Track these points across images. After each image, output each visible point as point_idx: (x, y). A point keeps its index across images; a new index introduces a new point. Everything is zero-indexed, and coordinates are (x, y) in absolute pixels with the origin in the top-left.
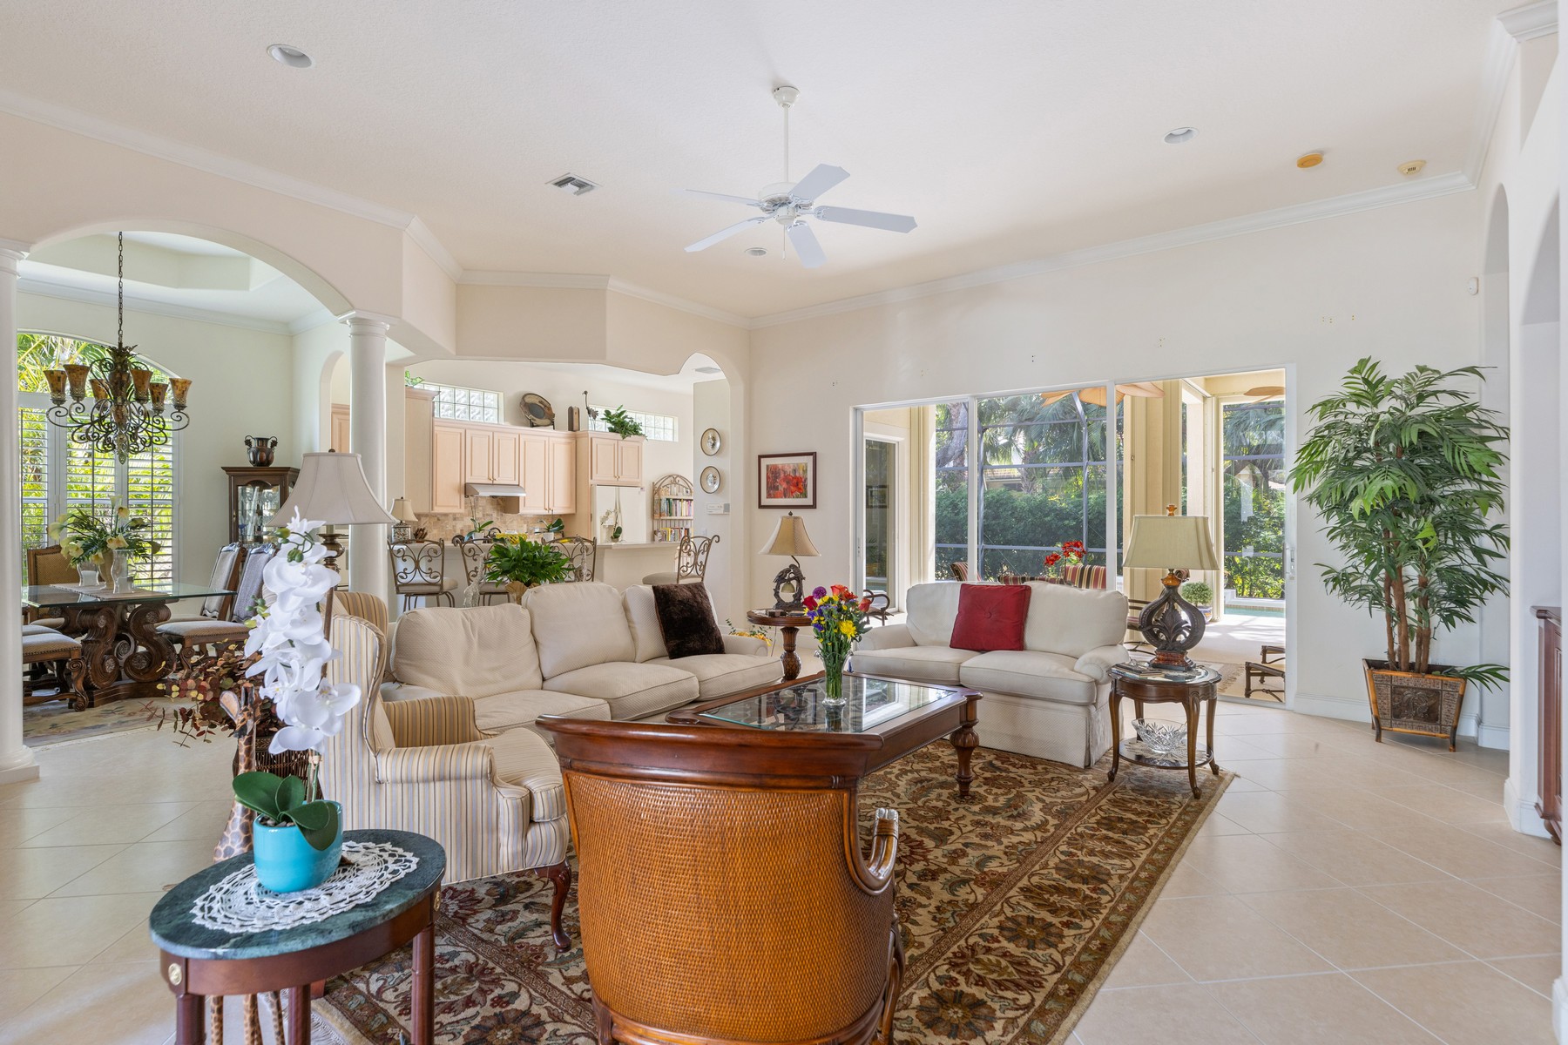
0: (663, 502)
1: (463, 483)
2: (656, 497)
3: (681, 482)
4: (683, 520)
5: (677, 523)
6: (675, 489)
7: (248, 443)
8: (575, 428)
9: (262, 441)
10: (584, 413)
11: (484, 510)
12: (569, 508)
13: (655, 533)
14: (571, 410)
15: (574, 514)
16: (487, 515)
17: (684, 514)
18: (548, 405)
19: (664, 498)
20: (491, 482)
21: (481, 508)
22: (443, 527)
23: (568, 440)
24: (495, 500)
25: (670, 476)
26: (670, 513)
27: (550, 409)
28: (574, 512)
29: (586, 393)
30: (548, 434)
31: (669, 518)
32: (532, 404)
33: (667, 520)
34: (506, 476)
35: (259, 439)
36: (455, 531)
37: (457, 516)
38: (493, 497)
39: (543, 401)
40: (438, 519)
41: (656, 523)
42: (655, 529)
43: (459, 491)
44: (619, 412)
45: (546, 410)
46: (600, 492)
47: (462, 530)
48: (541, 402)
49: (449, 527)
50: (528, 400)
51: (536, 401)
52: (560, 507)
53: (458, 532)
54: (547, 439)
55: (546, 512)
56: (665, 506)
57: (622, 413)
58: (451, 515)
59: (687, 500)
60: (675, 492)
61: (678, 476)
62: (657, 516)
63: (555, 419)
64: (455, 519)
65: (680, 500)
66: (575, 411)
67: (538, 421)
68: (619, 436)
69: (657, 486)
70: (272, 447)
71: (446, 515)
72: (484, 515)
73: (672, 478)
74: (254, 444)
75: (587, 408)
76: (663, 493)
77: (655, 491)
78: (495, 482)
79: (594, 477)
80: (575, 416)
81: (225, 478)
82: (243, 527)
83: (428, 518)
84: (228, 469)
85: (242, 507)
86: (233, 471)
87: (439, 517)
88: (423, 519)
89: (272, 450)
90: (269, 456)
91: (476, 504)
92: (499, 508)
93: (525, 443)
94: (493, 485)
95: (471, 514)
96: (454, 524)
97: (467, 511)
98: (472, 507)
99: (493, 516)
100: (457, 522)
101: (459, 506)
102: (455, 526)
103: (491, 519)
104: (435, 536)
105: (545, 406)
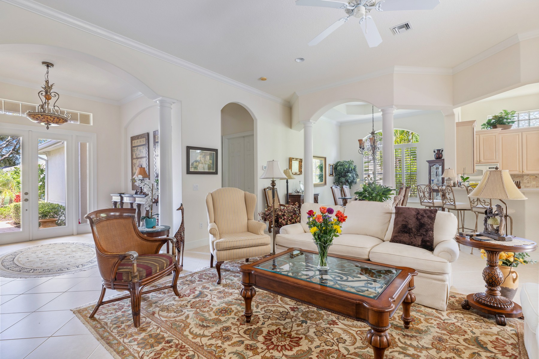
7: (434, 152)
9: (439, 150)
35: (438, 150)
74: (436, 152)
81: (428, 164)
82: (433, 180)
83: (529, 176)
84: (428, 161)
85: (432, 174)
86: (429, 162)
87: (536, 175)
88: (525, 177)
89: (442, 153)
90: (440, 155)
104: (534, 185)
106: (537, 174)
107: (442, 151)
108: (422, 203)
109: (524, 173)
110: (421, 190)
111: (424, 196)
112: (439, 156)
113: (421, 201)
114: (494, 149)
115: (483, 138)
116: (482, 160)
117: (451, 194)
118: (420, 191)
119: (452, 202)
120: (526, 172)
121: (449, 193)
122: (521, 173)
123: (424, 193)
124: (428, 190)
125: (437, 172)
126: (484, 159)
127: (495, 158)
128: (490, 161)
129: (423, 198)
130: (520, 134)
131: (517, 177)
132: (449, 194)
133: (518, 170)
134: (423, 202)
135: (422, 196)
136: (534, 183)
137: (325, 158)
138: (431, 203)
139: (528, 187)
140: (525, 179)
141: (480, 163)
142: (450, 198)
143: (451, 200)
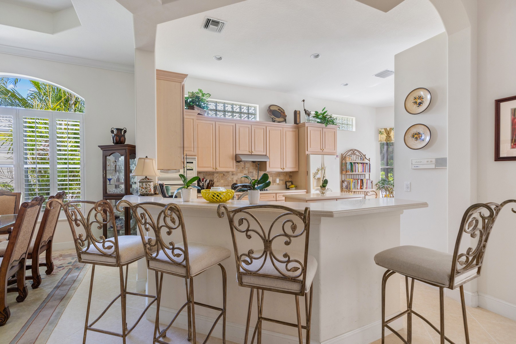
0: (348, 164)
1: (235, 154)
2: (344, 162)
3: (357, 153)
4: (358, 174)
5: (355, 176)
6: (354, 157)
7: (112, 132)
8: (298, 122)
9: (120, 130)
10: (303, 113)
11: (248, 170)
12: (295, 168)
13: (343, 182)
14: (295, 112)
15: (297, 171)
16: (251, 172)
17: (360, 171)
18: (283, 111)
19: (348, 162)
20: (250, 154)
21: (247, 169)
23: (294, 130)
24: (255, 164)
25: (351, 150)
26: (352, 171)
27: (284, 113)
28: (297, 170)
29: (304, 101)
30: (283, 126)
31: (351, 173)
32: (274, 111)
33: (349, 174)
34: (259, 150)
35: (117, 129)
36: (233, 181)
37: (234, 173)
38: (253, 162)
39: (280, 109)
40: (224, 175)
41: (343, 176)
42: (343, 179)
43: (233, 159)
44: (323, 112)
45: (282, 114)
46: (312, 158)
47: (237, 181)
48: (279, 109)
49: (230, 179)
50: (272, 108)
51: (276, 109)
52: (289, 167)
53: (235, 182)
54: (282, 129)
55: (282, 170)
56: (349, 167)
57: (325, 113)
58: (231, 173)
59: (361, 163)
60: (354, 159)
61: (355, 150)
62: (344, 172)
63: (287, 118)
64: (233, 175)
65: (358, 163)
66: (297, 113)
67: (277, 119)
68: (324, 125)
69: (344, 156)
70: (124, 134)
71: (228, 172)
72: (248, 172)
73: (352, 151)
74: (115, 132)
75: (305, 110)
76: (348, 159)
77: (343, 158)
78: (253, 154)
79: (309, 150)
80: (298, 116)
81: (101, 152)
82: (110, 180)
83: (218, 174)
84: (101, 147)
85: (108, 168)
86: (104, 148)
87: (224, 173)
88: (215, 175)
89: (124, 136)
90: (122, 138)
91: (245, 166)
92: (257, 169)
93: (270, 130)
94: (251, 155)
95: (241, 172)
96: (232, 177)
97: (239, 170)
98: (242, 168)
99: (254, 173)
100: (234, 176)
101: (232, 167)
102: (233, 178)
103: (253, 174)
104: (222, 184)
105: (281, 111)
106: (224, 172)
107: (125, 132)
108: (83, 257)
109: (217, 170)
110: (79, 217)
111: (89, 236)
112: (120, 139)
113: (78, 249)
117: (177, 233)
118: (76, 220)
119: (178, 255)
120: (219, 169)
121: (170, 228)
122: (215, 170)
123: (87, 227)
124: (100, 218)
125: (117, 167)
127: (193, 150)
129: (86, 243)
130: (214, 123)
131: (208, 175)
132: (169, 233)
133: (212, 166)
134: (85, 253)
135: (80, 236)
136: (222, 181)
138: (110, 256)
140: (215, 178)
142: (171, 244)
143: (176, 251)
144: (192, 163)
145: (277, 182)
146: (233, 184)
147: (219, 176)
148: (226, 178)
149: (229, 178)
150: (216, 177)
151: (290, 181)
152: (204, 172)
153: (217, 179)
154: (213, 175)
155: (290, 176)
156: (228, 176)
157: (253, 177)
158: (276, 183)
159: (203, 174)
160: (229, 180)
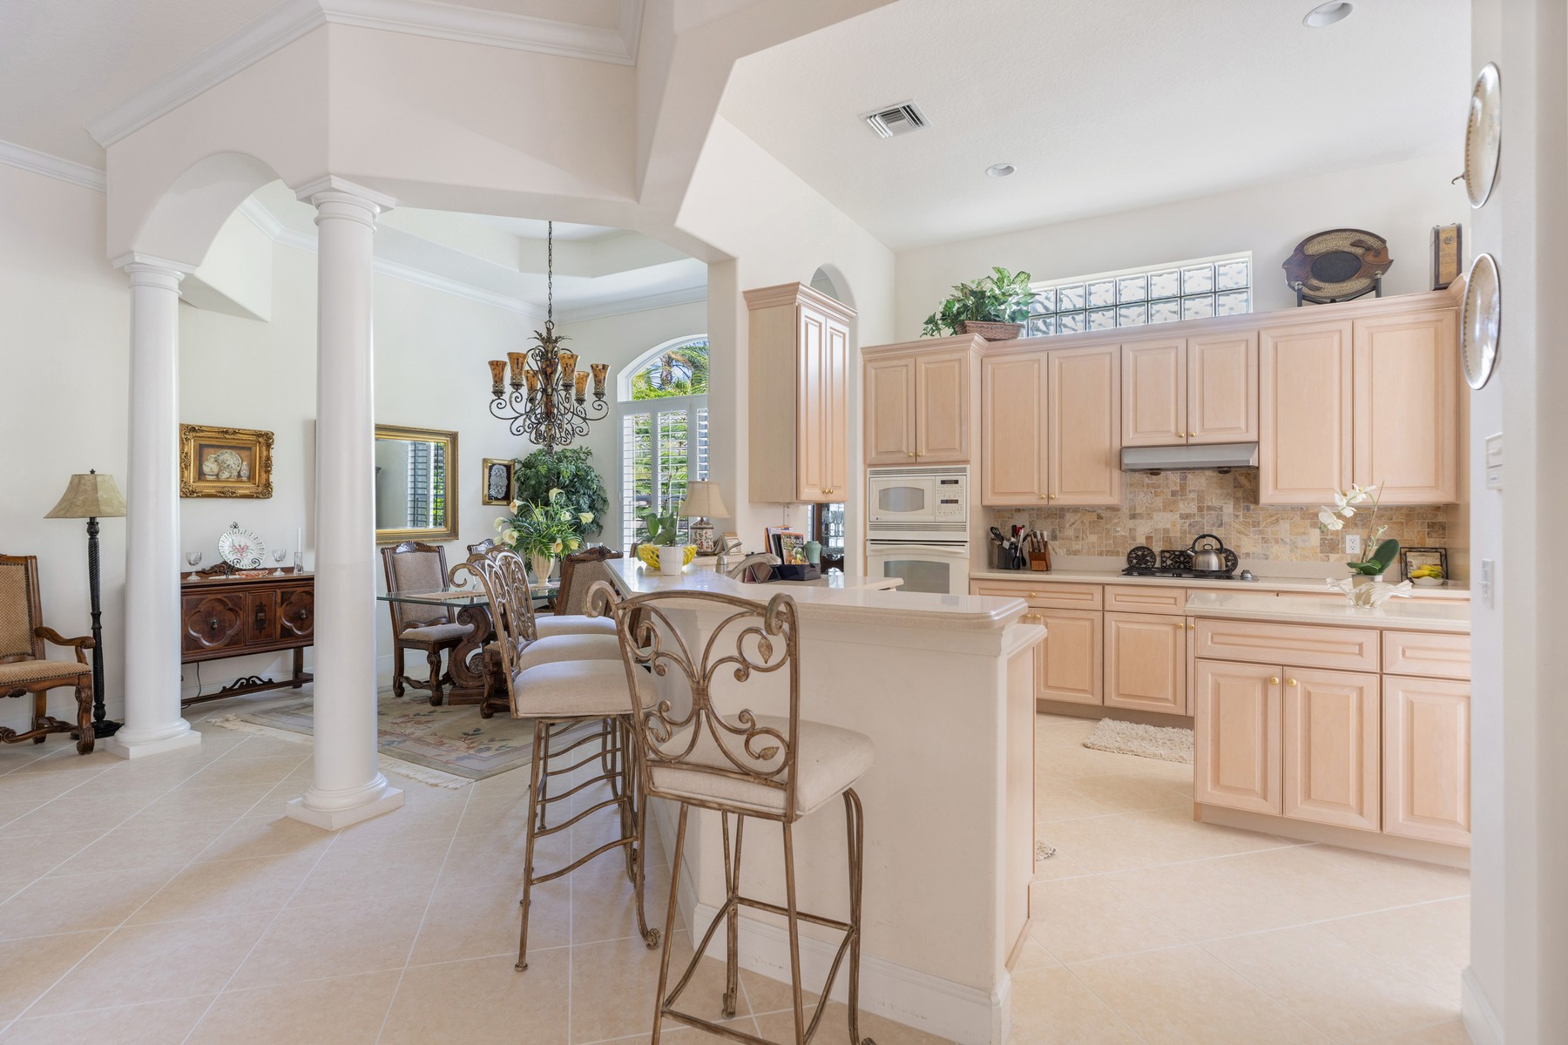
1: (1116, 446)
8: (1444, 280)
11: (1200, 499)
12: (1436, 487)
14: (1436, 237)
16: (1209, 508)
18: (1377, 244)
20: (1182, 442)
21: (1193, 495)
22: (1108, 531)
27: (1381, 251)
28: (1452, 498)
32: (1325, 256)
34: (1223, 426)
36: (1134, 539)
39: (1363, 239)
40: (1099, 517)
43: (1109, 465)
45: (1370, 257)
47: (1149, 538)
48: (1355, 243)
49: (1121, 532)
51: (1343, 244)
53: (1141, 541)
54: (1348, 326)
64: (1133, 517)
66: (1444, 237)
67: (1335, 291)
71: (1114, 509)
72: (1200, 509)
80: (1445, 249)
83: (1079, 515)
87: (1099, 511)
91: (1183, 487)
92: (1240, 494)
93: (1277, 343)
94: (1187, 445)
95: (1168, 507)
96: (1131, 524)
97: (1159, 502)
98: (1174, 493)
99: (1225, 510)
100: (1138, 521)
101: (1108, 491)
102: (1134, 529)
103: (1219, 517)
104: (1094, 547)
105: (1369, 249)
106: (1099, 507)
109: (1052, 503)
114: (957, 411)
115: (927, 370)
116: (923, 452)
120: (1061, 498)
122: (1044, 502)
126: (929, 450)
127: (957, 446)
128: (945, 456)
130: (1043, 356)
131: (1045, 518)
133: (1036, 490)
136: (1093, 538)
137: (454, 437)
139: (1076, 553)
140: (1067, 526)
141: (915, 463)
144: (956, 482)
145: (1348, 551)
146: (1133, 550)
147: (1082, 522)
148: (1108, 526)
149: (1118, 529)
150: (1074, 523)
151: (1435, 550)
152: (1033, 509)
153: (1075, 530)
154: (1062, 517)
155: (1431, 526)
156: (1116, 521)
157: (1221, 525)
158: (1344, 551)
159: (1030, 515)
160: (1117, 534)
